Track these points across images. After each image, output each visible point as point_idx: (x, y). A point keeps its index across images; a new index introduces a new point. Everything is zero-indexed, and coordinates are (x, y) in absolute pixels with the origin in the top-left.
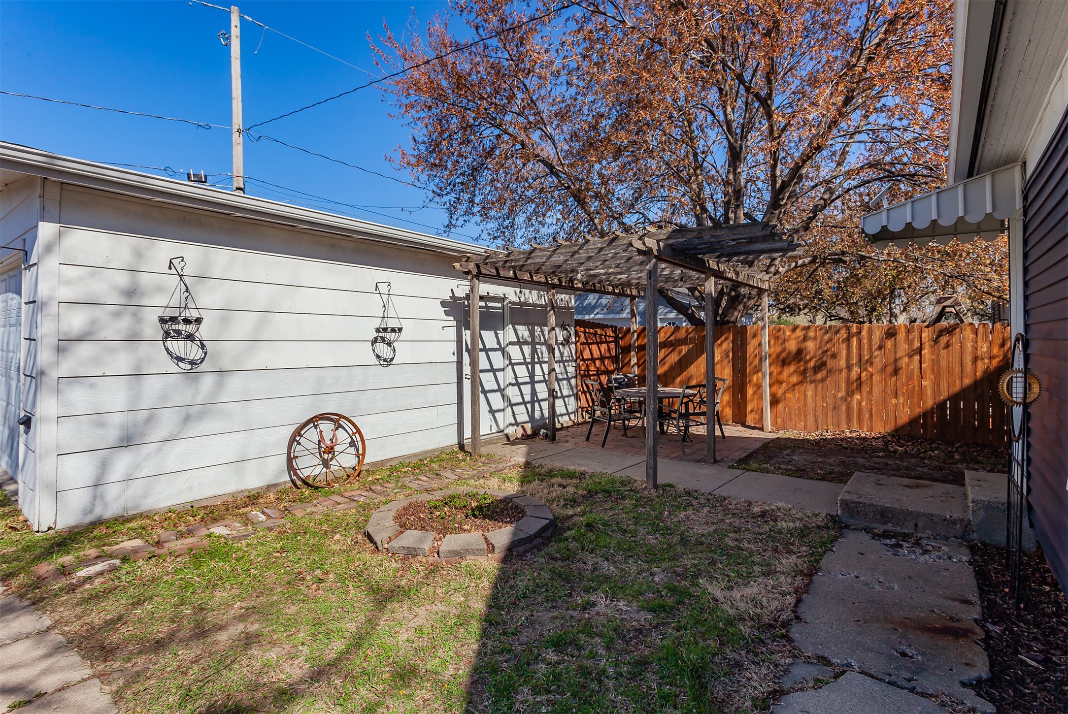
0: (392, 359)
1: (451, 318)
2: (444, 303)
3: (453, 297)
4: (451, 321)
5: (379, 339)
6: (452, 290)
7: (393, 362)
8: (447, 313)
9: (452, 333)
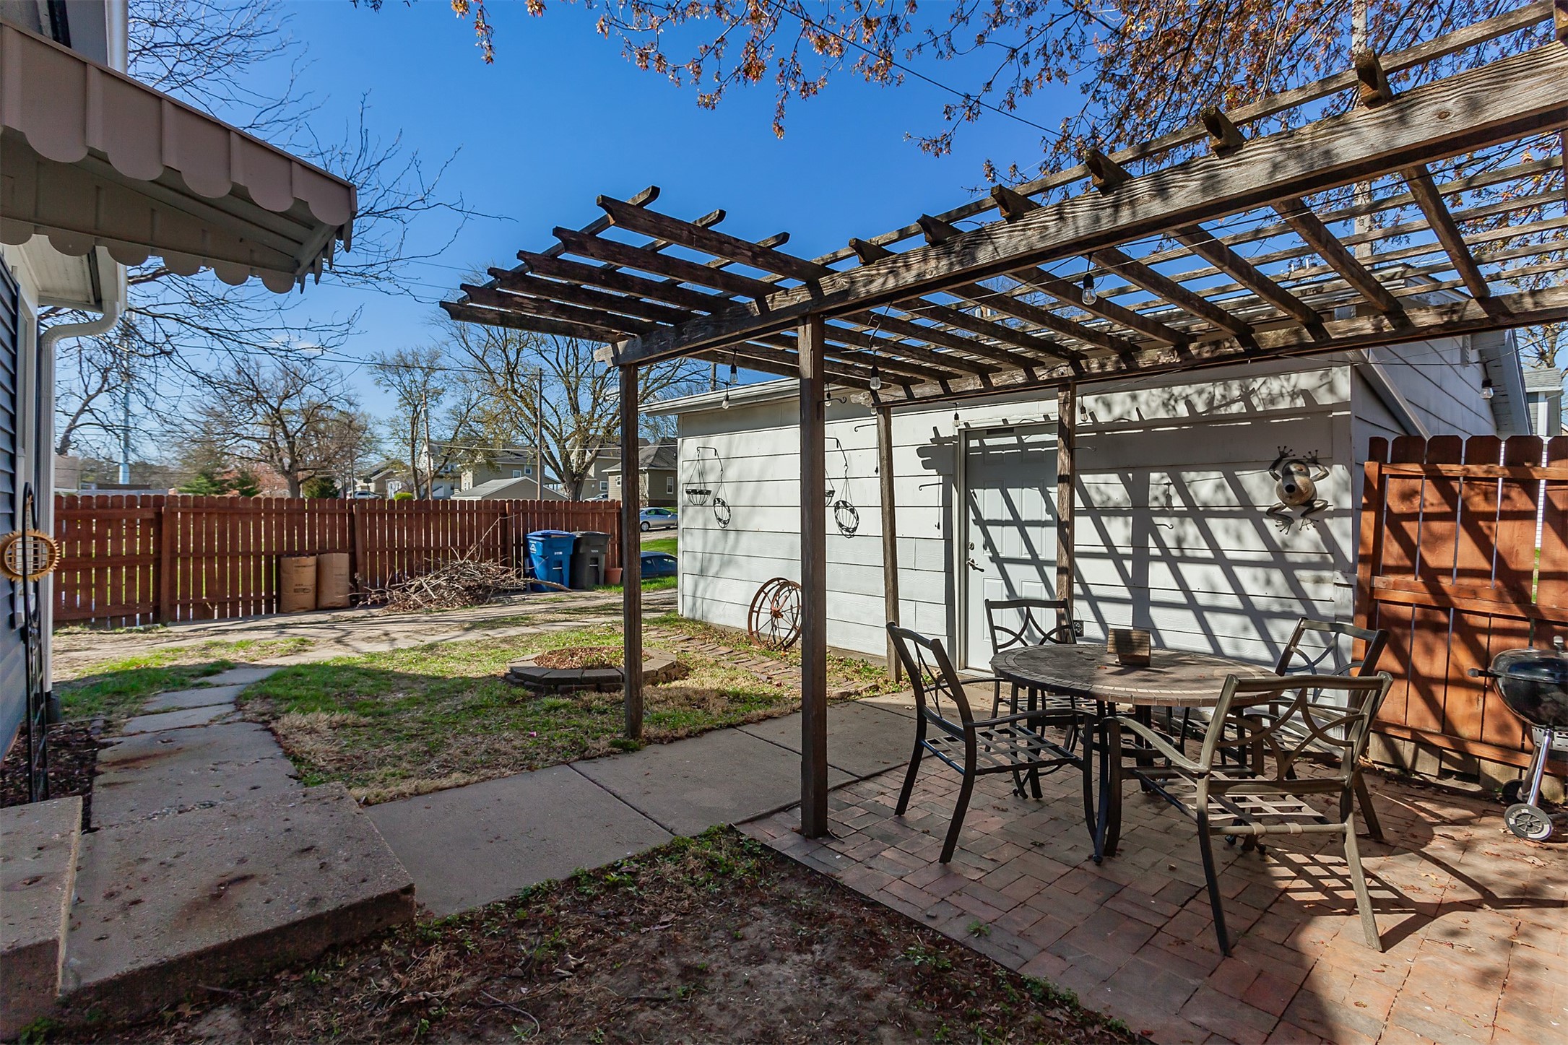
0: (855, 529)
1: (934, 472)
2: (922, 451)
3: (937, 439)
4: (934, 477)
5: (841, 504)
6: (935, 429)
7: (856, 533)
8: (926, 465)
9: (935, 495)
